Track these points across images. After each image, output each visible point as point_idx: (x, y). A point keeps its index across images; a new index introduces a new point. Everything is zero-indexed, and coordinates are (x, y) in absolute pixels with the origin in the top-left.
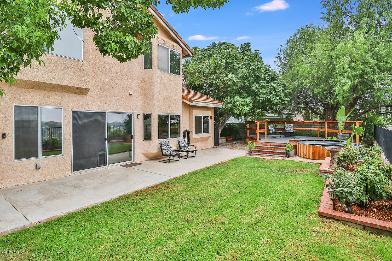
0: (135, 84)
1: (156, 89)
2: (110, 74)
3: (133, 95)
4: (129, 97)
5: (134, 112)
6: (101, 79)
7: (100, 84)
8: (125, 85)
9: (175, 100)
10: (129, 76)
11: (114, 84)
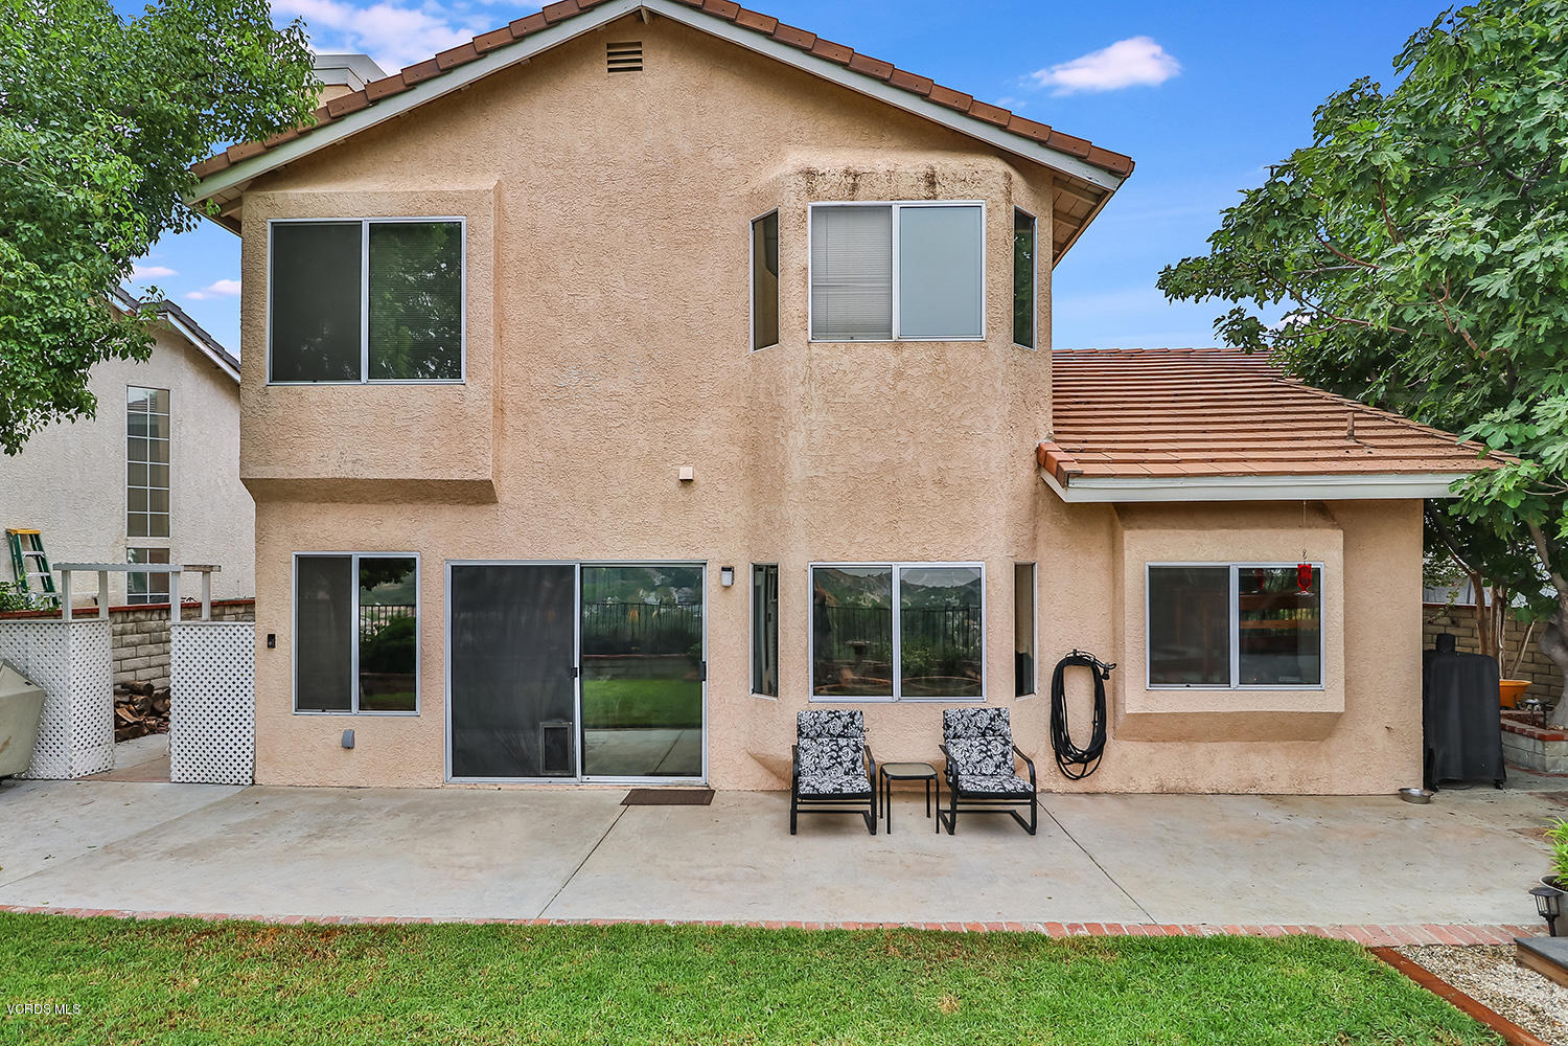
0: (710, 433)
1: (797, 440)
2: (588, 408)
3: (700, 479)
4: (681, 495)
5: (708, 557)
6: (552, 435)
7: (550, 456)
8: (661, 444)
9: (941, 483)
10: (682, 399)
11: (606, 446)
